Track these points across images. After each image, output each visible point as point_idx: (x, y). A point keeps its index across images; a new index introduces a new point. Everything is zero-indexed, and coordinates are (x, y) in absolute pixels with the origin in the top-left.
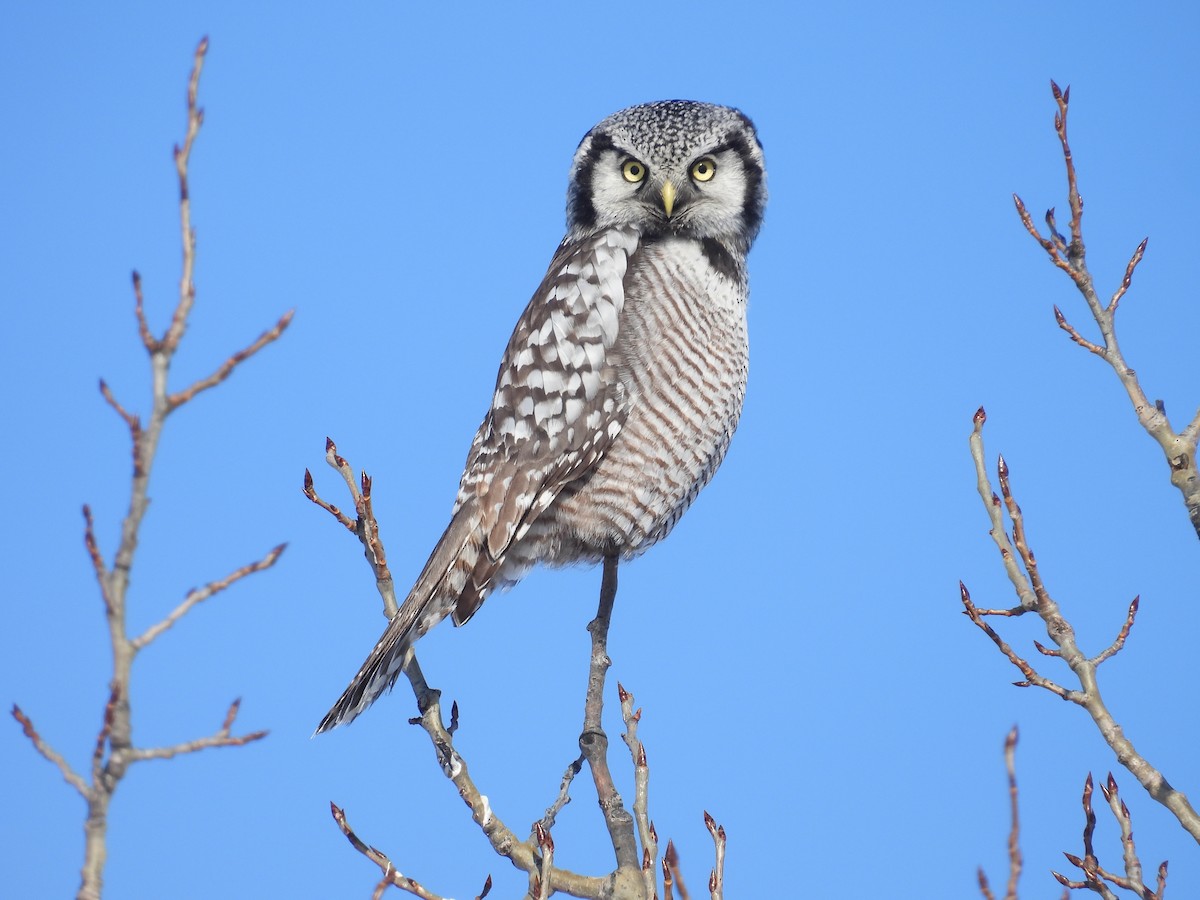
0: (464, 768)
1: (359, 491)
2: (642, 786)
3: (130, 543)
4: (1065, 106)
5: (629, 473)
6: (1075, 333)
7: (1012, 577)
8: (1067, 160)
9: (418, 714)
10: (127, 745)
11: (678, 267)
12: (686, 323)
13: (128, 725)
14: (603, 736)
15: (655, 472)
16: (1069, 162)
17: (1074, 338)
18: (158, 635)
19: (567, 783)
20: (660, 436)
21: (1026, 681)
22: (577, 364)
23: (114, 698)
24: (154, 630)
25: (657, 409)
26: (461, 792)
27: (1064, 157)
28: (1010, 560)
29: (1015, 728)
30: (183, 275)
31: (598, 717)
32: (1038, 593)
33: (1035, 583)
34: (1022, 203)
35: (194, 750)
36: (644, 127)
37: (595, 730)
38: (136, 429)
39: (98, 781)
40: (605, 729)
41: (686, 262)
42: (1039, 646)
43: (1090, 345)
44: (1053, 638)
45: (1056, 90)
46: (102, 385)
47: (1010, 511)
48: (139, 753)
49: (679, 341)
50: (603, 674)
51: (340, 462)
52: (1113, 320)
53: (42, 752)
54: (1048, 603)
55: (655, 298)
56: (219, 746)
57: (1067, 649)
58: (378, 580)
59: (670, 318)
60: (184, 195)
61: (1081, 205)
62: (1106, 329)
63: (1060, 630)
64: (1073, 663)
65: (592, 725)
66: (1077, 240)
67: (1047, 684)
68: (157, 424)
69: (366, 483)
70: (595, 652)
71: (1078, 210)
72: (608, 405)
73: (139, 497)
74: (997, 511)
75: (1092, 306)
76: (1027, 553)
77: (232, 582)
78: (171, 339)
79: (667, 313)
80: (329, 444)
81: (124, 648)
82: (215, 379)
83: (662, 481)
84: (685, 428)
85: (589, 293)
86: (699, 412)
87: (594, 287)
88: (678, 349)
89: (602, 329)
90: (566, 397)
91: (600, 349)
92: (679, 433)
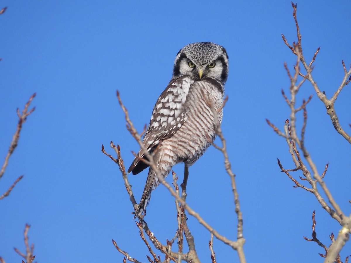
5: (188, 137)
15: (196, 138)
20: (198, 128)
22: (174, 108)
25: (197, 120)
36: (195, 53)
49: (203, 102)
58: (123, 175)
66: (300, 47)
83: (198, 140)
84: (205, 127)
85: (180, 91)
86: (209, 122)
87: (181, 89)
88: (203, 105)
89: (182, 100)
90: (169, 116)
91: (181, 104)
92: (203, 128)
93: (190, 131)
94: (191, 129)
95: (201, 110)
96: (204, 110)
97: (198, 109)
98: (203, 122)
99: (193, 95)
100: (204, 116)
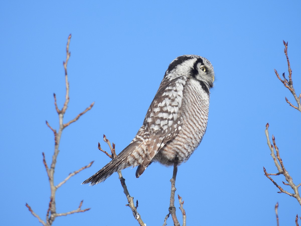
0: (140, 217)
1: (112, 147)
2: (185, 220)
3: (54, 162)
4: (287, 47)
5: (183, 140)
6: (291, 104)
7: (276, 166)
8: (288, 60)
9: (128, 204)
10: (55, 213)
12: (197, 102)
13: (55, 208)
14: (175, 208)
15: (189, 140)
16: (288, 61)
17: (290, 105)
18: (62, 185)
19: (166, 220)
20: (191, 131)
21: (280, 192)
22: (172, 112)
23: (51, 201)
24: (61, 183)
25: (191, 124)
26: (139, 223)
27: (287, 60)
28: (276, 161)
29: (278, 203)
30: (66, 94)
31: (173, 203)
32: (283, 169)
33: (282, 167)
34: (277, 71)
35: (72, 213)
37: (173, 206)
38: (55, 133)
39: (48, 222)
40: (175, 206)
41: (196, 86)
42: (284, 183)
43: (295, 107)
44: (287, 181)
45: (284, 43)
46: (47, 122)
47: (276, 149)
48: (58, 215)
49: (196, 106)
50: (174, 192)
51: (107, 140)
52: (300, 100)
53: (33, 215)
54: (286, 172)
55: (190, 95)
56: (78, 212)
57: (291, 183)
59: (193, 100)
60: (66, 74)
61: (291, 72)
62: (298, 103)
63: (289, 179)
64: (292, 187)
65: (172, 205)
66: (291, 80)
67: (286, 192)
68: (61, 132)
69: (114, 146)
70: (172, 187)
71: (291, 73)
72: (179, 122)
73: (56, 150)
74: (272, 149)
75: (295, 97)
76: (280, 159)
77: (80, 171)
78: (64, 110)
79: (193, 99)
80: (104, 136)
81: (53, 188)
82: (75, 120)
83: (191, 143)
84: (197, 129)
85: (175, 94)
86: (200, 125)
87: (176, 92)
88: (195, 108)
89: (178, 103)
90: (169, 120)
91: (178, 108)
92: (195, 131)
93: (185, 134)
94: (186, 133)
95: (194, 113)
96: (197, 113)
97: (191, 112)
98: (196, 126)
99: (187, 99)
100: (196, 120)
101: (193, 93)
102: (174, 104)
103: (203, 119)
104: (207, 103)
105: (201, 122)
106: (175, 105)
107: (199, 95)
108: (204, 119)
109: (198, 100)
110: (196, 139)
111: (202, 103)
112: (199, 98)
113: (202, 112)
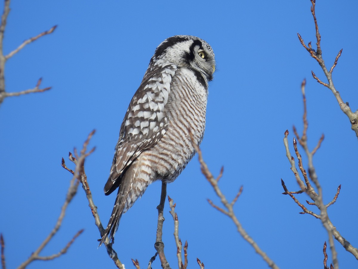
5: (171, 148)
8: (315, 22)
11: (186, 79)
12: (188, 98)
15: (179, 148)
17: (318, 82)
20: (181, 136)
25: (180, 126)
34: (300, 36)
41: (189, 77)
43: (324, 83)
49: (186, 103)
52: (331, 75)
55: (179, 88)
59: (183, 95)
62: (329, 78)
66: (319, 49)
71: (319, 39)
72: (161, 125)
75: (324, 71)
83: (182, 151)
87: (162, 85)
88: (186, 106)
89: (164, 98)
90: (151, 121)
91: (163, 105)
92: (187, 135)
93: (172, 140)
94: (173, 137)
95: (184, 113)
96: (188, 112)
99: (174, 94)
100: (187, 121)
101: (184, 86)
102: (157, 99)
103: (197, 120)
104: (204, 99)
105: (195, 124)
106: (160, 100)
107: (193, 89)
108: (199, 122)
109: (190, 95)
110: (188, 146)
111: (196, 99)
112: (192, 92)
113: (196, 111)
